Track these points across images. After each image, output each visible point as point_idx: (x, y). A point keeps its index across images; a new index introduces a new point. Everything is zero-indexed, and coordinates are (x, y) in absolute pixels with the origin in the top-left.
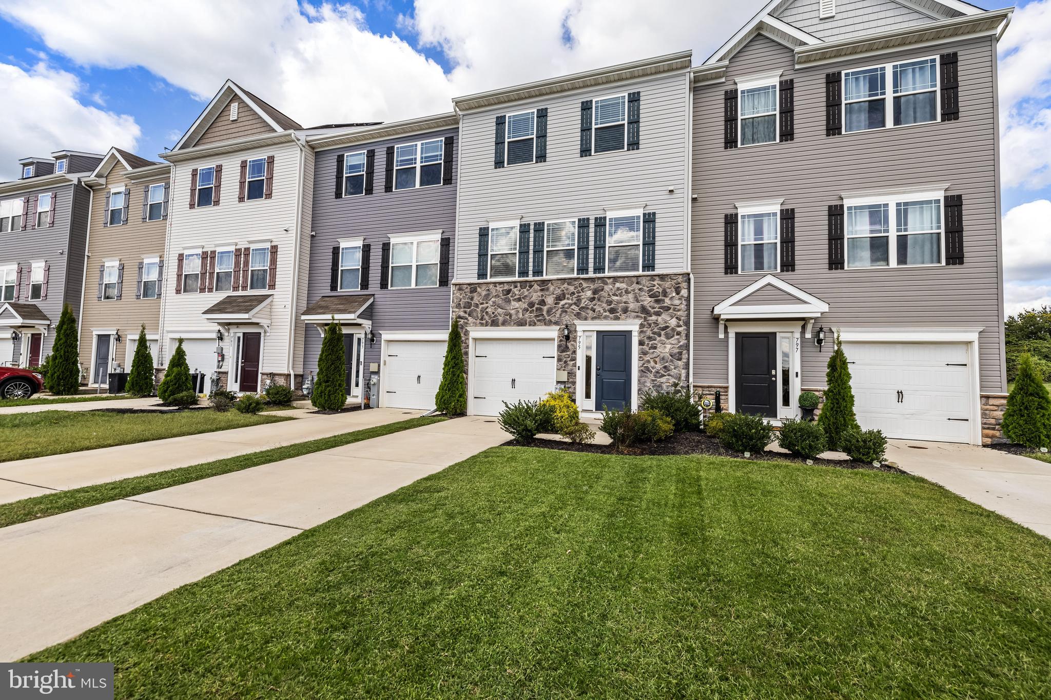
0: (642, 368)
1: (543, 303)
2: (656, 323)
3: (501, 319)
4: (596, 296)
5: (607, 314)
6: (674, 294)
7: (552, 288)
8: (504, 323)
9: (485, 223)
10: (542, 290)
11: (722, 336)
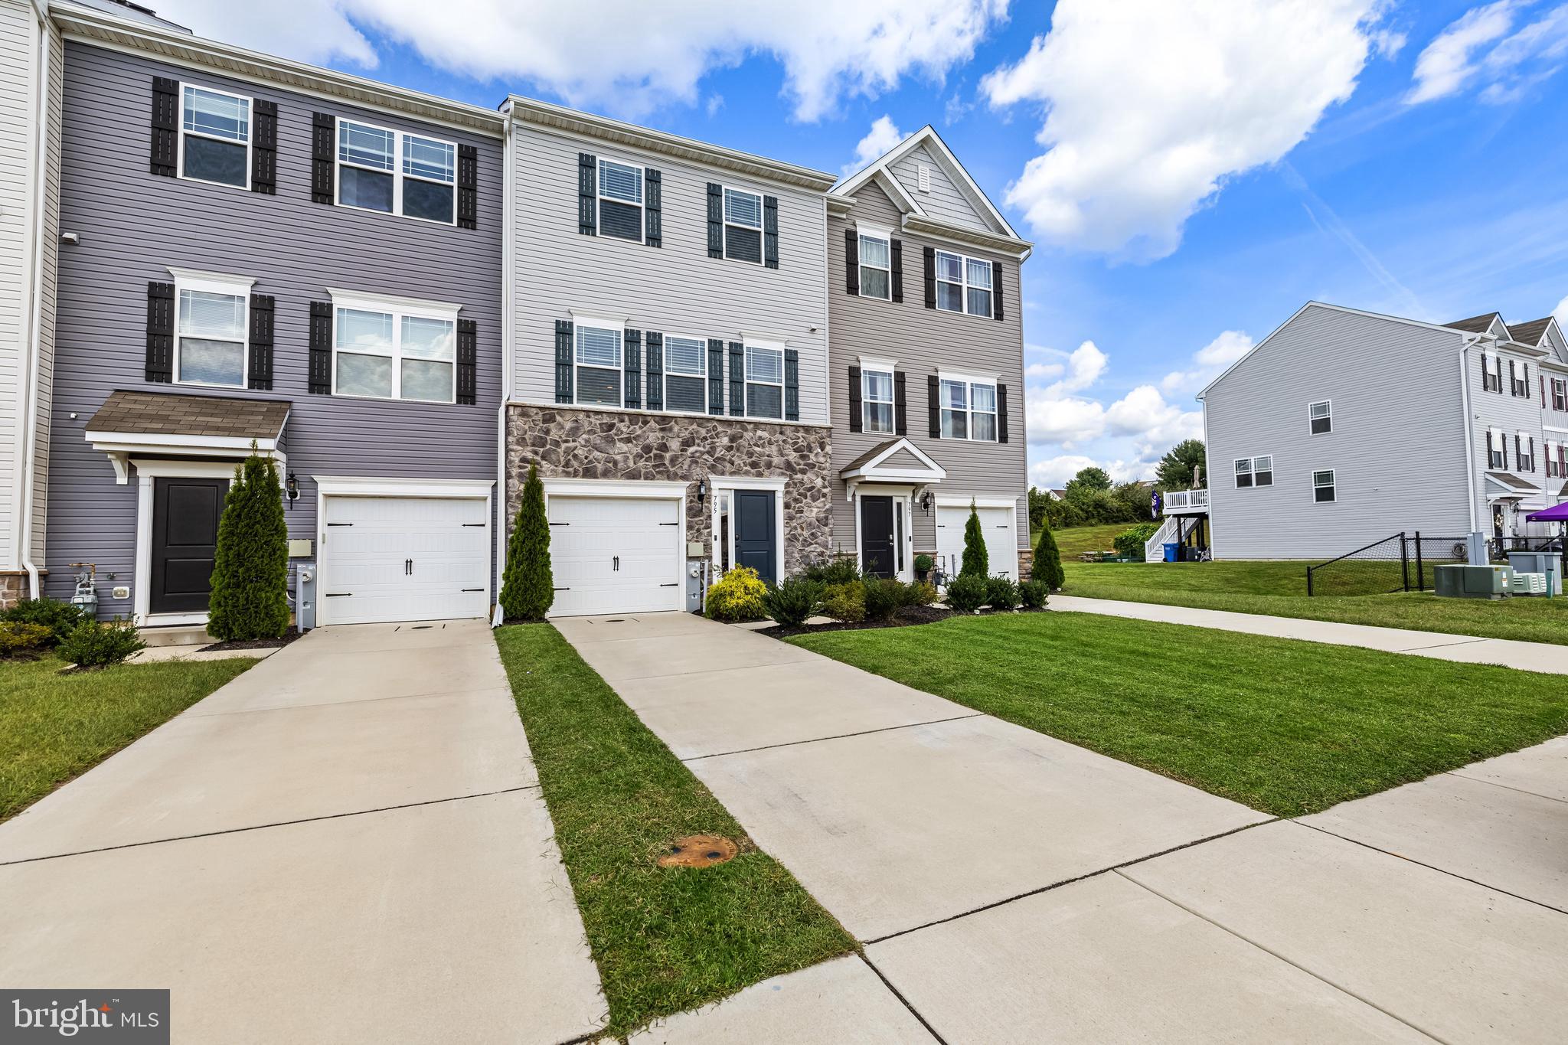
0: (788, 536)
1: (664, 447)
2: (802, 483)
3: (600, 467)
4: (734, 445)
5: (748, 468)
6: (820, 451)
7: (676, 429)
8: (606, 474)
9: (567, 315)
10: (662, 430)
11: (849, 499)
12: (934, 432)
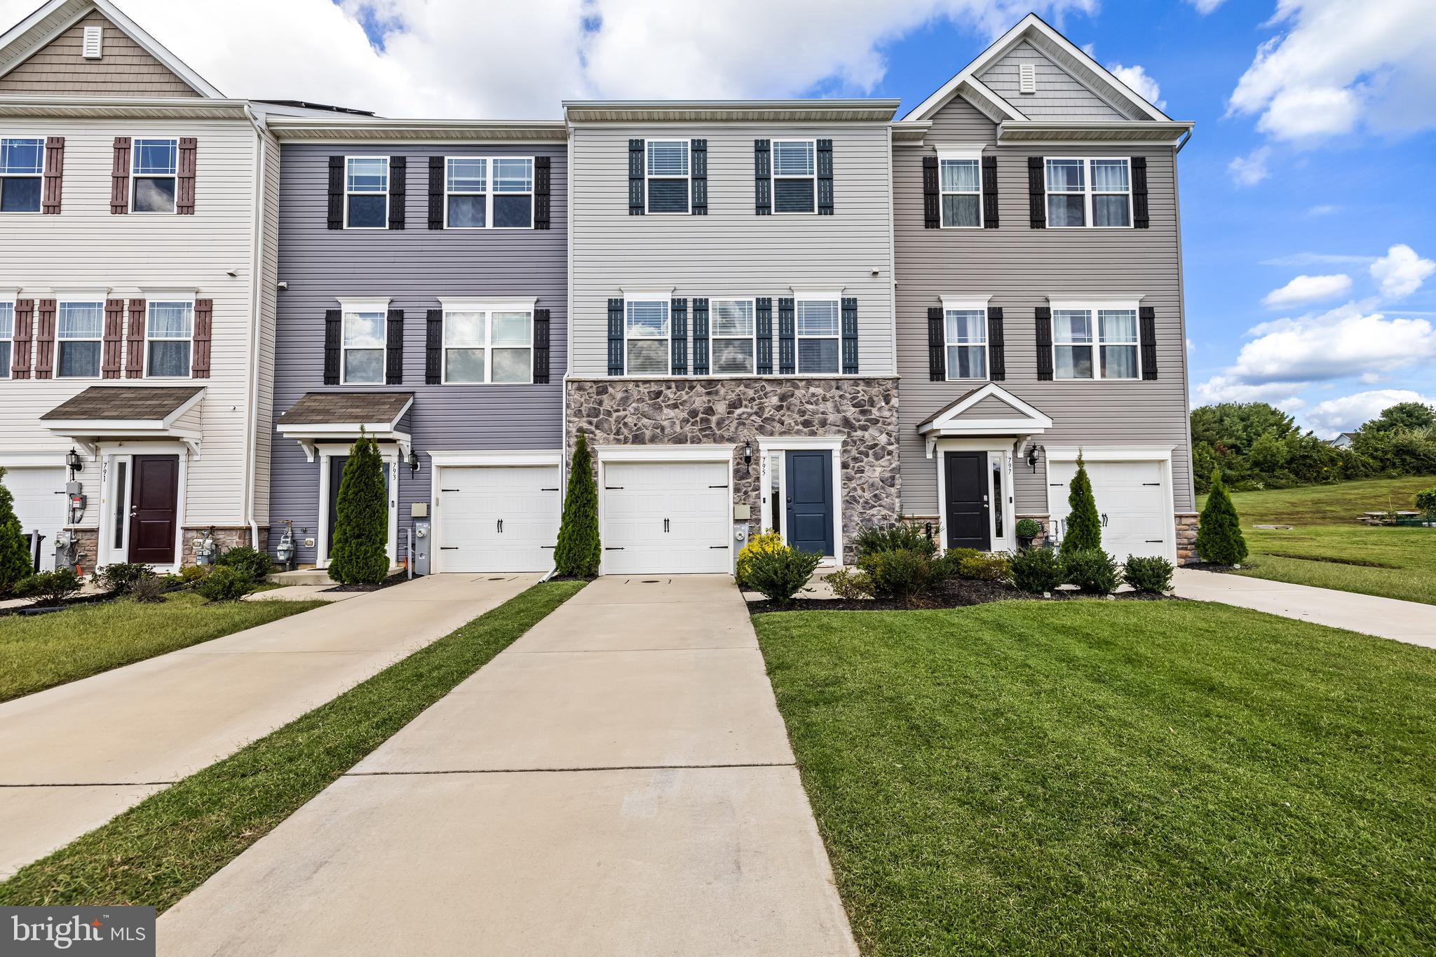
0: (847, 498)
1: (710, 411)
2: (862, 440)
3: (648, 433)
4: (784, 404)
5: (800, 427)
6: (883, 404)
7: (722, 391)
8: (653, 440)
9: (618, 293)
10: (709, 393)
11: (929, 456)
12: (1045, 372)
